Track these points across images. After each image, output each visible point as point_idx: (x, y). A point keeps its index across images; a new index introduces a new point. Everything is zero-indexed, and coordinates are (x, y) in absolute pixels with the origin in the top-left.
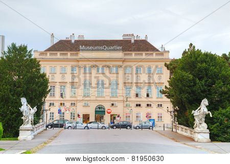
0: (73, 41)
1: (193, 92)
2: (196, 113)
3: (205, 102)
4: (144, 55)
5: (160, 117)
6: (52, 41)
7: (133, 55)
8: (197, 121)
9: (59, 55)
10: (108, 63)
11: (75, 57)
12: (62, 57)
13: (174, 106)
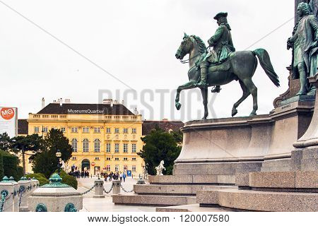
0: (61, 105)
1: (157, 156)
2: (157, 168)
3: (162, 162)
4: (121, 118)
5: (134, 169)
6: (43, 104)
7: (113, 118)
8: (158, 173)
9: (50, 117)
10: (92, 125)
11: (64, 119)
12: (53, 119)
13: (146, 163)
